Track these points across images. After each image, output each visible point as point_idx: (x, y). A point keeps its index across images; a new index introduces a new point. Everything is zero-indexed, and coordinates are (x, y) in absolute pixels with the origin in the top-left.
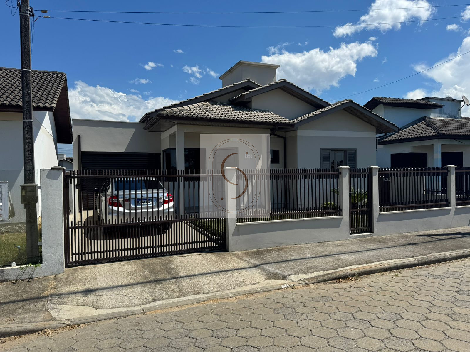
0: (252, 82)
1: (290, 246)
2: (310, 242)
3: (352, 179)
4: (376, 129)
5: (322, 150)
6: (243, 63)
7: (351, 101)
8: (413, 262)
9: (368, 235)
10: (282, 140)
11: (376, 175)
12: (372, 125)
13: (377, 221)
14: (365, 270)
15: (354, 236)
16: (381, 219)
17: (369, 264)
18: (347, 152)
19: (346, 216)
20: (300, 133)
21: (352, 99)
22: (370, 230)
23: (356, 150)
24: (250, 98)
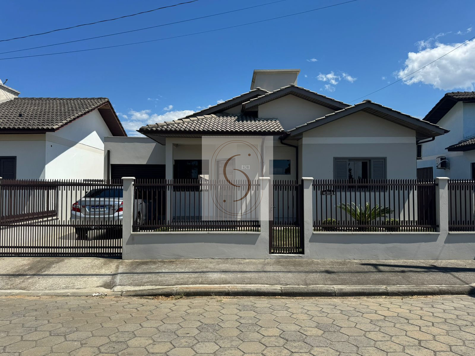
0: (262, 90)
1: (191, 260)
5: (336, 159)
6: (257, 72)
7: (369, 102)
9: (296, 256)
13: (310, 241)
15: (275, 255)
16: (314, 239)
19: (264, 232)
20: (306, 141)
23: (385, 159)
24: (257, 106)
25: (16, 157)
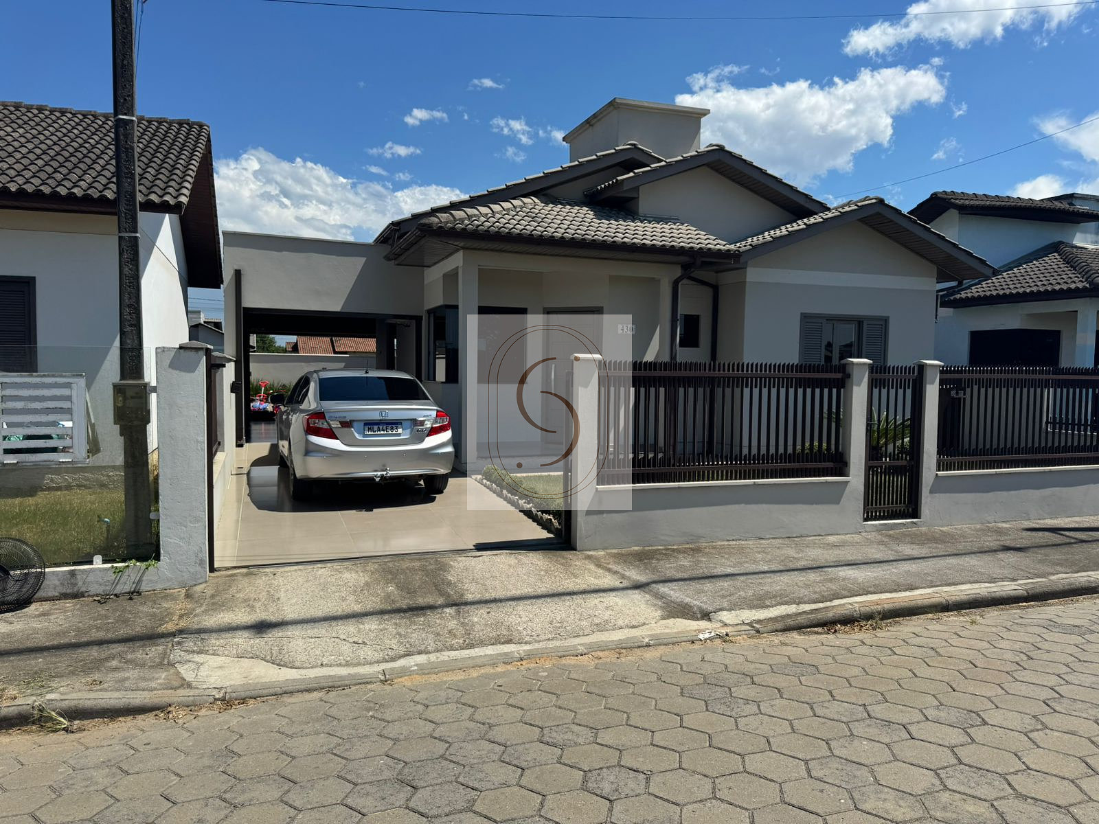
0: (643, 150)
1: (719, 543)
2: (768, 536)
3: (876, 391)
4: (938, 268)
5: (805, 317)
6: (621, 104)
7: (881, 201)
8: (1014, 592)
9: (907, 523)
10: (708, 292)
11: (933, 383)
12: (927, 259)
13: (931, 492)
14: (897, 605)
15: (873, 524)
16: (940, 486)
17: (908, 594)
18: (865, 323)
19: (856, 477)
20: (754, 275)
21: (882, 197)
22: (912, 510)
23: (885, 321)
24: (636, 189)
25: (34, 278)
